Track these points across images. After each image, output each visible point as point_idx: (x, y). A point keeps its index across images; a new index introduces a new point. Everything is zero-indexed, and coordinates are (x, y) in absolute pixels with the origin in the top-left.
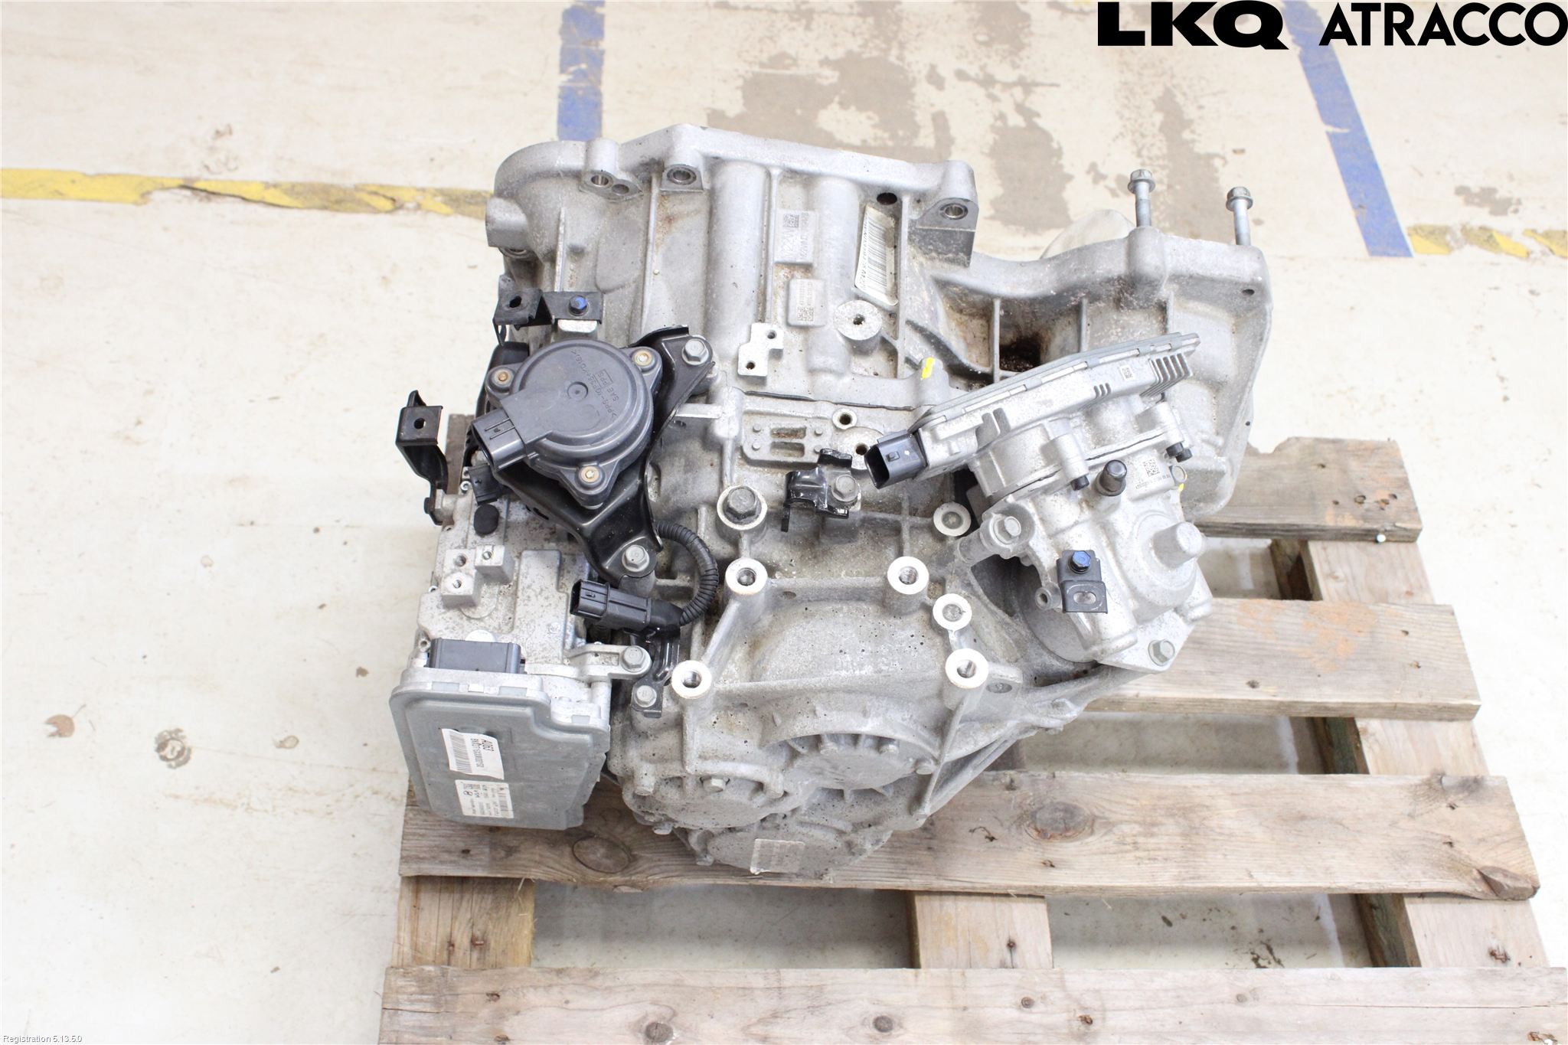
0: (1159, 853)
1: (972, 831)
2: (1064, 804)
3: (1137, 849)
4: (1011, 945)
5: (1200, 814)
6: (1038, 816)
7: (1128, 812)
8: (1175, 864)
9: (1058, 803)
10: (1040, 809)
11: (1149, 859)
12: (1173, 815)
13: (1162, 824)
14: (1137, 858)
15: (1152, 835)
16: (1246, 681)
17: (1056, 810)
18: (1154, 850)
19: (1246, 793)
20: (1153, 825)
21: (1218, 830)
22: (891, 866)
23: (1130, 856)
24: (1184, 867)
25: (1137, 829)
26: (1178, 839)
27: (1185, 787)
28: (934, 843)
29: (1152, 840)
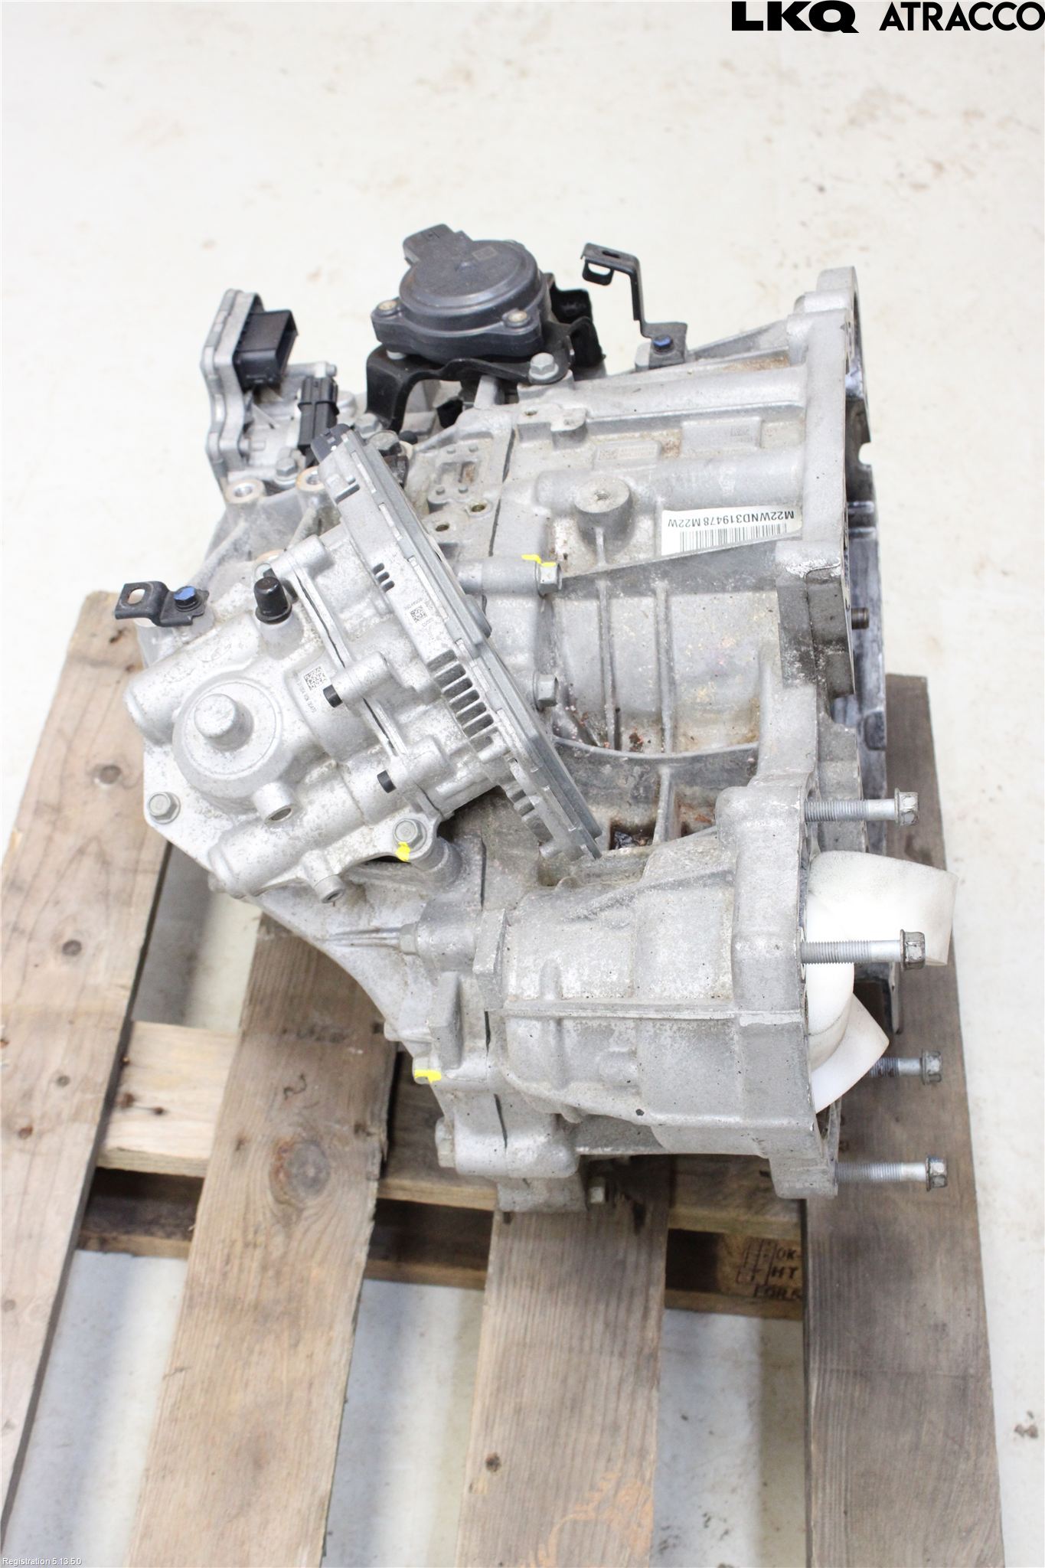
0: (236, 1269)
1: (302, 1077)
2: (326, 1180)
3: (246, 1245)
4: (159, 1112)
5: (286, 1334)
6: (313, 1148)
7: (302, 1249)
8: (215, 1284)
9: (328, 1174)
10: (323, 1154)
11: (229, 1256)
12: (290, 1300)
13: (278, 1284)
14: (233, 1243)
15: (264, 1268)
16: (499, 1452)
17: (319, 1170)
18: (241, 1264)
19: (310, 1403)
20: (278, 1274)
21: (257, 1348)
22: (269, 991)
23: (237, 1234)
24: (210, 1292)
25: (276, 1254)
26: (251, 1297)
27: (331, 1328)
28: (291, 1037)
29: (255, 1265)
